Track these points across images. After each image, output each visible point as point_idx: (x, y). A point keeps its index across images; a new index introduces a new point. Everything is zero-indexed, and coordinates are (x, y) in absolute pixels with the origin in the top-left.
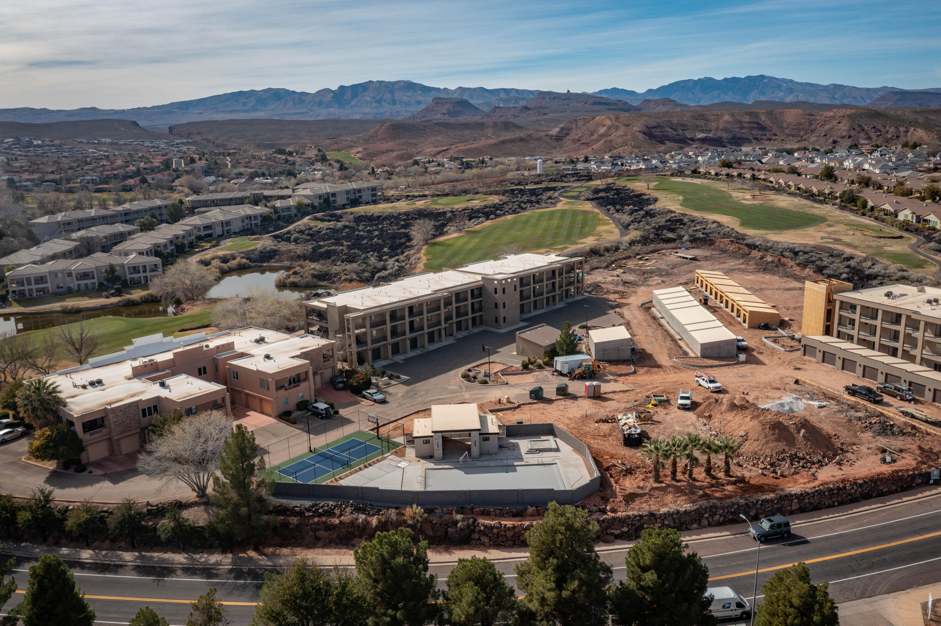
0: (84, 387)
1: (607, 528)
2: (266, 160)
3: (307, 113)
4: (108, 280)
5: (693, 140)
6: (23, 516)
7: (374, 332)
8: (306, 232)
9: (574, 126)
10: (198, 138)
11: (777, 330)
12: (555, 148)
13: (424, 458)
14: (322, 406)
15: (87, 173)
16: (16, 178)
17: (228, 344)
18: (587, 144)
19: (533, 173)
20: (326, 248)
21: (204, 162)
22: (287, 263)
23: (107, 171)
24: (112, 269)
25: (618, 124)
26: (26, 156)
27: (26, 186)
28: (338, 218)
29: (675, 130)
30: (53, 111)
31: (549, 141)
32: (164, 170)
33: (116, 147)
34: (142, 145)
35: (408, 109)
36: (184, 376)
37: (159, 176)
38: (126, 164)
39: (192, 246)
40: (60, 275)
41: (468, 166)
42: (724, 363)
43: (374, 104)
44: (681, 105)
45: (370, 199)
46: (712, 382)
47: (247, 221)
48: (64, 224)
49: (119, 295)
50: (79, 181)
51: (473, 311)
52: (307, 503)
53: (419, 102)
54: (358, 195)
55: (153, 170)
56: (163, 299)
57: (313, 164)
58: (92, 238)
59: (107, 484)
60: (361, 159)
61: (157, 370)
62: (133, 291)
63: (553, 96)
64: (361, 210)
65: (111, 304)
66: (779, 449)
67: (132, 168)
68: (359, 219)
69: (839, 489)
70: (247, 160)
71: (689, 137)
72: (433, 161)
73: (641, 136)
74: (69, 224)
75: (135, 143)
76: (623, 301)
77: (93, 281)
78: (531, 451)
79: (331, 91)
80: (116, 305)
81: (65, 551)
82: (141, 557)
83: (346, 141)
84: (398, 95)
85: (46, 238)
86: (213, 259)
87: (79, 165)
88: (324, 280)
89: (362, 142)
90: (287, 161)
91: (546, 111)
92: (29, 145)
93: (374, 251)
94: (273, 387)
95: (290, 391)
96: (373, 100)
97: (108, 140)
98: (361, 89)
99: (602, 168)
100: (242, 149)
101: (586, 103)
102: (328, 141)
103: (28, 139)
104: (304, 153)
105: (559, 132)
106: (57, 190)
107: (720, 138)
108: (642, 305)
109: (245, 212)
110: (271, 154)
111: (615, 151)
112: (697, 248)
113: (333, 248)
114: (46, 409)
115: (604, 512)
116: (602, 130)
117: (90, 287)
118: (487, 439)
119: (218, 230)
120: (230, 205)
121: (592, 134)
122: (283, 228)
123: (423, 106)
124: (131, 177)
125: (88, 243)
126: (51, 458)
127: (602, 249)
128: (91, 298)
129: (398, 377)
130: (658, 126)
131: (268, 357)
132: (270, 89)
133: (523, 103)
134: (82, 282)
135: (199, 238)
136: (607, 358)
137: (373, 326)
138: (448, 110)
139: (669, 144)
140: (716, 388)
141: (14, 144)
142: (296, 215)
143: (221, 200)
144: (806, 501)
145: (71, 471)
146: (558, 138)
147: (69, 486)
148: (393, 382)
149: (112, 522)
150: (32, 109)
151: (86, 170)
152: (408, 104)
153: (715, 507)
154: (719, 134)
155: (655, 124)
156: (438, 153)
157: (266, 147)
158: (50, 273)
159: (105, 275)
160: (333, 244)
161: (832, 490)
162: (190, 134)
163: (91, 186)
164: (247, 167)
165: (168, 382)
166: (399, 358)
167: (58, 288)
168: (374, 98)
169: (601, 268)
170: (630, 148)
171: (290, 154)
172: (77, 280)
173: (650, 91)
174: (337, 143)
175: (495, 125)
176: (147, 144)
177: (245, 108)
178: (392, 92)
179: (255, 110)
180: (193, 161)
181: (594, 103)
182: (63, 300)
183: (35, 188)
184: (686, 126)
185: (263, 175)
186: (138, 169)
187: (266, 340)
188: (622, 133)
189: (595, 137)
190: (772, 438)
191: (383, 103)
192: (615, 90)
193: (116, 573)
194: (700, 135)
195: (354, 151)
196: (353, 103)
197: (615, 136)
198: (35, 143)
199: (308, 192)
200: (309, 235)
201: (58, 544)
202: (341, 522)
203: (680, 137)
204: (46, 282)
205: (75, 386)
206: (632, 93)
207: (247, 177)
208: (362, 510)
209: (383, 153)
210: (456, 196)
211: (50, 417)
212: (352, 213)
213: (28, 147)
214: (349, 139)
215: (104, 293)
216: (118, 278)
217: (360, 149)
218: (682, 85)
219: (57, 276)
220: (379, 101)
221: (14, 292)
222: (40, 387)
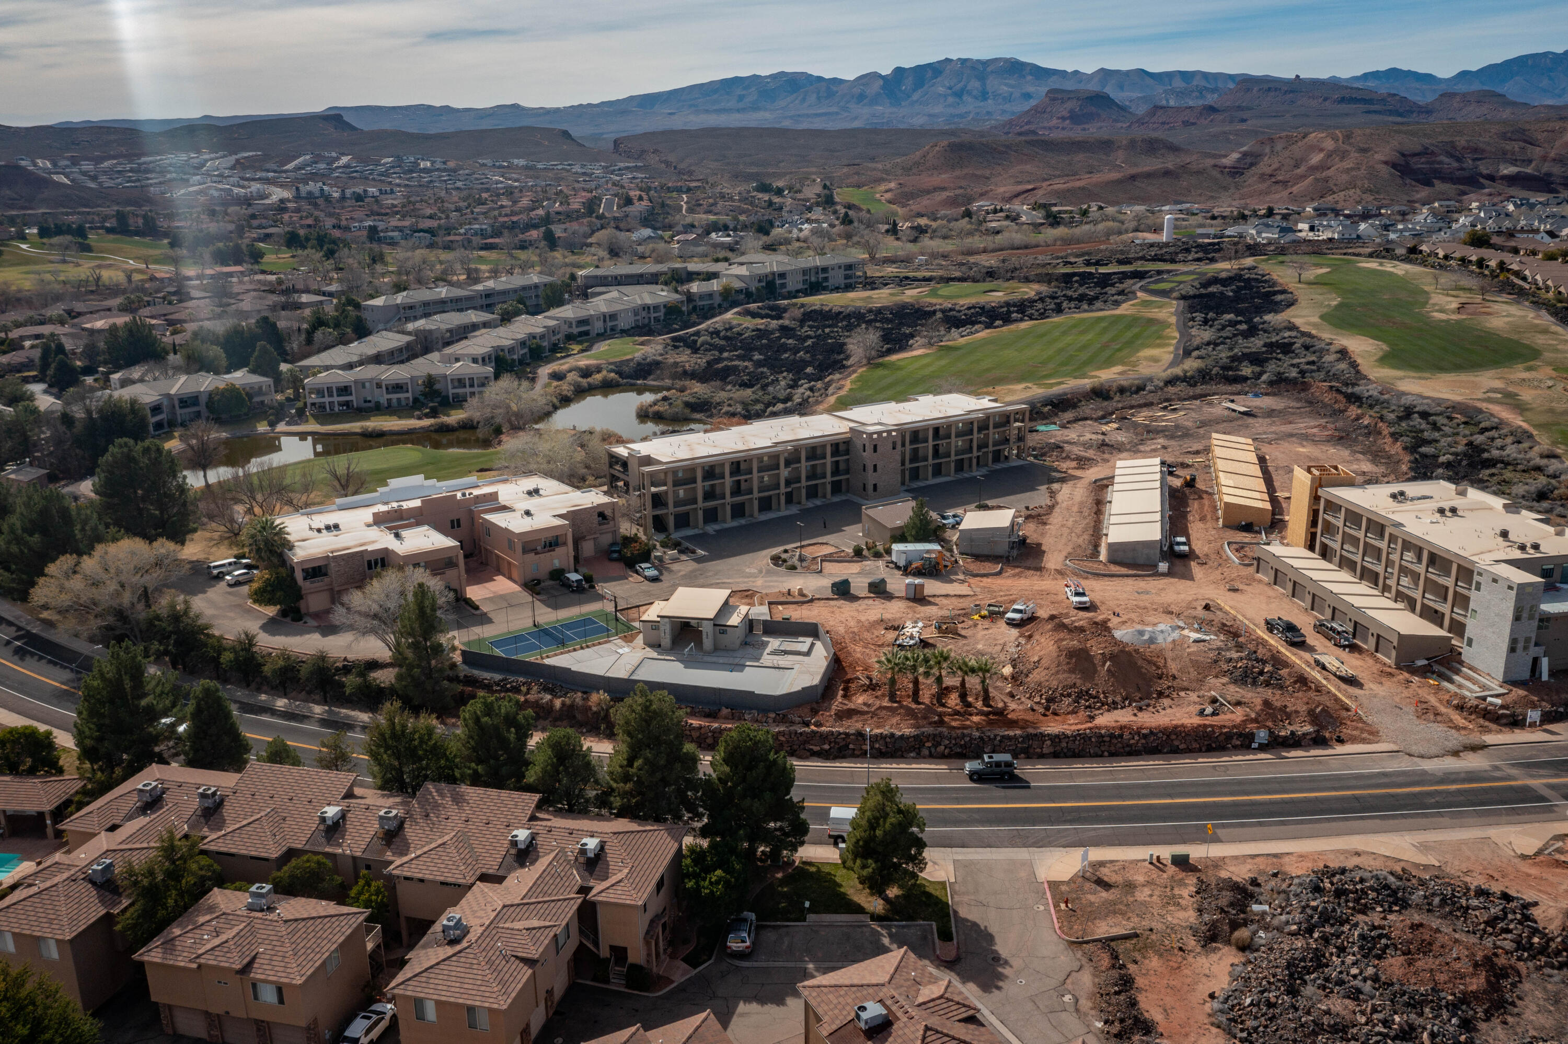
0: (319, 531)
1: (805, 742)
2: (740, 201)
3: (837, 113)
4: (424, 394)
5: (1491, 178)
6: (226, 657)
7: (681, 493)
8: (722, 334)
9: (1267, 150)
10: (653, 159)
11: (1260, 533)
12: (1226, 189)
13: (652, 646)
14: (574, 577)
15: (475, 219)
16: (381, 226)
17: (491, 494)
18: (1285, 183)
19: (1150, 237)
20: (725, 363)
21: (645, 203)
22: (668, 382)
23: (506, 215)
24: (430, 381)
25: (1348, 148)
26: (407, 186)
27: (392, 238)
28: (778, 313)
29: (1458, 160)
30: (458, 110)
31: (1219, 176)
32: (584, 216)
33: (531, 173)
34: (568, 171)
35: (1007, 107)
36: (426, 527)
37: (575, 226)
38: (536, 204)
39: (555, 348)
40: (367, 384)
41: (1054, 220)
42: (1131, 572)
43: (951, 100)
44: (1515, 104)
45: (842, 282)
46: (1077, 594)
47: (644, 314)
48: (404, 308)
49: (434, 417)
50: (462, 231)
51: (834, 474)
52: (498, 677)
53: (1027, 96)
54: (821, 276)
55: (570, 216)
56: (481, 424)
57: (810, 209)
58: (430, 331)
59: (317, 636)
60: (890, 202)
61: (402, 519)
62: (453, 412)
63: (1266, 86)
64: (816, 301)
65: (422, 428)
66: (1070, 682)
67: (540, 212)
68: (810, 316)
69: (1112, 736)
70: (711, 201)
71: (1485, 172)
72: (1001, 210)
73: (1385, 171)
74: (411, 308)
75: (560, 167)
76: (1078, 473)
77: (406, 395)
78: (775, 653)
79: (880, 76)
80: (426, 430)
81: (263, 697)
82: (330, 712)
83: (874, 169)
84: (993, 84)
85: (381, 326)
86: (570, 371)
87: (469, 205)
88: (701, 411)
89: (900, 172)
90: (770, 203)
91: (1245, 115)
92: (414, 168)
93: (789, 371)
94: (519, 549)
95: (542, 556)
96: (949, 92)
97: (522, 162)
98: (929, 74)
99: (1264, 235)
100: (711, 180)
101: (1326, 99)
102: (845, 170)
103: (412, 159)
104: (800, 191)
105: (1239, 160)
106: (431, 246)
107: (1549, 175)
108: (1096, 481)
109: (641, 298)
110: (749, 192)
111: (1330, 198)
112: (1274, 395)
113: (736, 363)
114: (271, 551)
115: (807, 724)
116: (1316, 159)
117: (404, 403)
118: (724, 632)
119: (598, 326)
120: (638, 284)
121: (1297, 166)
122: (695, 324)
123: (1033, 102)
124: (535, 227)
125: (426, 338)
126: (270, 602)
127: (1114, 389)
128: (400, 418)
129: (693, 552)
130: (1425, 152)
131: (528, 513)
132: (782, 74)
133: (1211, 99)
134: (394, 396)
135: (570, 338)
136: (975, 551)
137: (677, 483)
138: (1071, 111)
139: (1440, 186)
140: (1080, 603)
141: (393, 167)
142: (720, 306)
143: (628, 276)
144: (1064, 745)
145: (288, 619)
146: (1236, 171)
147: (280, 634)
148: (684, 557)
149: (304, 671)
150: (430, 107)
151: (478, 214)
152: (1008, 99)
153: (941, 735)
154: (1546, 168)
155: (1418, 148)
156: (1017, 195)
157: (748, 177)
158: (356, 382)
159: (422, 388)
160: (739, 357)
161: (1102, 736)
162: (643, 152)
163: (477, 240)
164: (710, 212)
165: (404, 533)
166: (711, 528)
167: (365, 401)
168: (950, 88)
169: (1091, 419)
170: (1358, 191)
171: (779, 192)
172: (388, 392)
173: (1464, 75)
174: (857, 173)
175: (1132, 144)
176: (577, 169)
177: (741, 105)
178: (982, 78)
179: (755, 108)
180: (629, 201)
181: (1342, 100)
182: (367, 418)
183: (403, 242)
184: (1483, 151)
185: (726, 228)
186: (548, 214)
187: (541, 492)
188: (1351, 165)
189: (1300, 171)
190: (1065, 668)
191: (965, 98)
192: (1394, 73)
193: (301, 722)
194: (1508, 170)
195: (883, 187)
196: (915, 97)
197: (1338, 171)
198: (422, 165)
199: (743, 271)
200: (726, 338)
201: (259, 690)
202: (526, 701)
203: (1466, 174)
204: (351, 394)
205: (311, 529)
206: (1428, 78)
207: (700, 231)
208: (551, 691)
209: (928, 192)
210: (978, 281)
211: (275, 560)
212: (803, 305)
213: (411, 171)
214: (880, 166)
215: (417, 413)
216: (437, 393)
217: (892, 185)
218: (1530, 62)
219: (364, 386)
220: (959, 94)
221: (313, 404)
222: (267, 526)
